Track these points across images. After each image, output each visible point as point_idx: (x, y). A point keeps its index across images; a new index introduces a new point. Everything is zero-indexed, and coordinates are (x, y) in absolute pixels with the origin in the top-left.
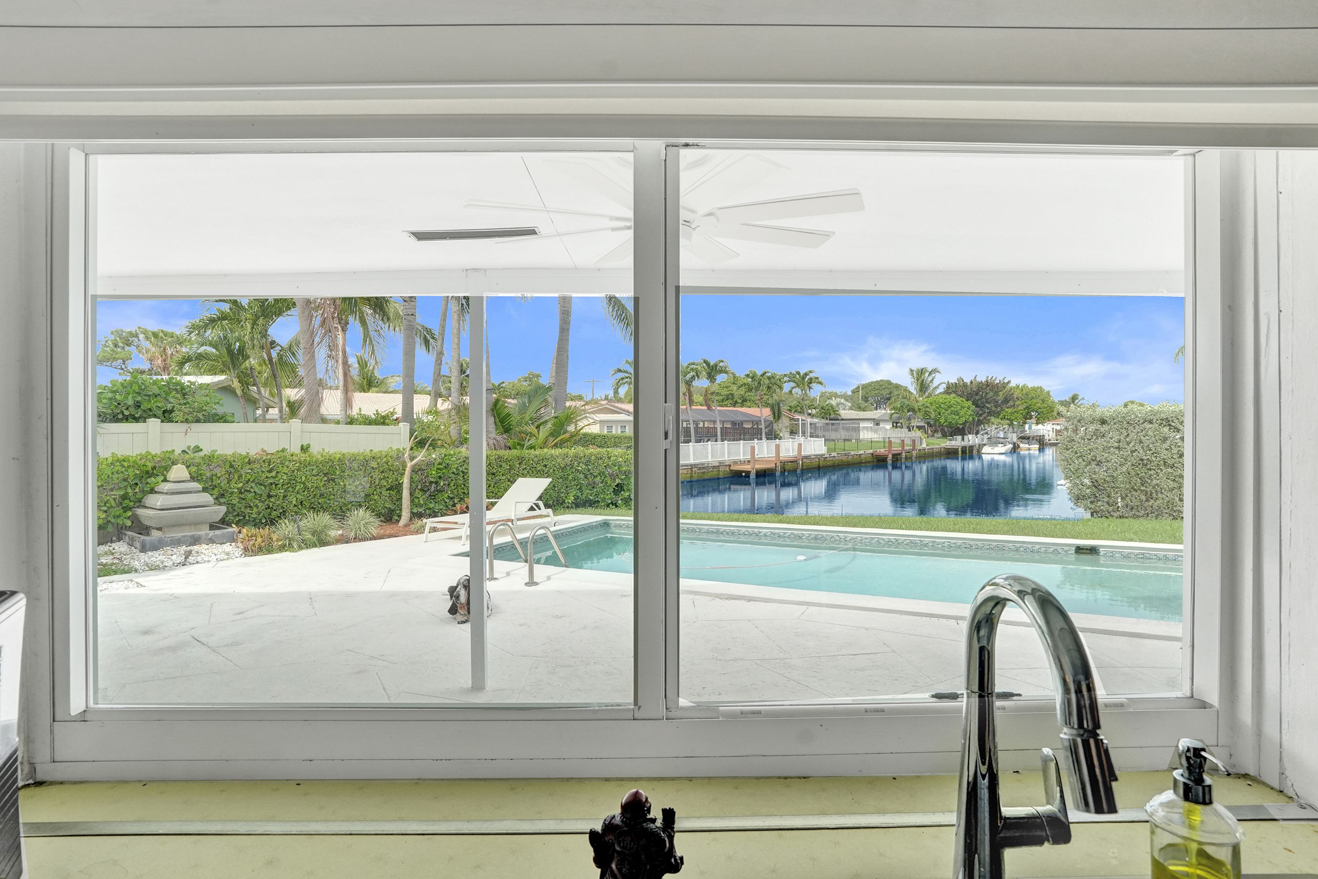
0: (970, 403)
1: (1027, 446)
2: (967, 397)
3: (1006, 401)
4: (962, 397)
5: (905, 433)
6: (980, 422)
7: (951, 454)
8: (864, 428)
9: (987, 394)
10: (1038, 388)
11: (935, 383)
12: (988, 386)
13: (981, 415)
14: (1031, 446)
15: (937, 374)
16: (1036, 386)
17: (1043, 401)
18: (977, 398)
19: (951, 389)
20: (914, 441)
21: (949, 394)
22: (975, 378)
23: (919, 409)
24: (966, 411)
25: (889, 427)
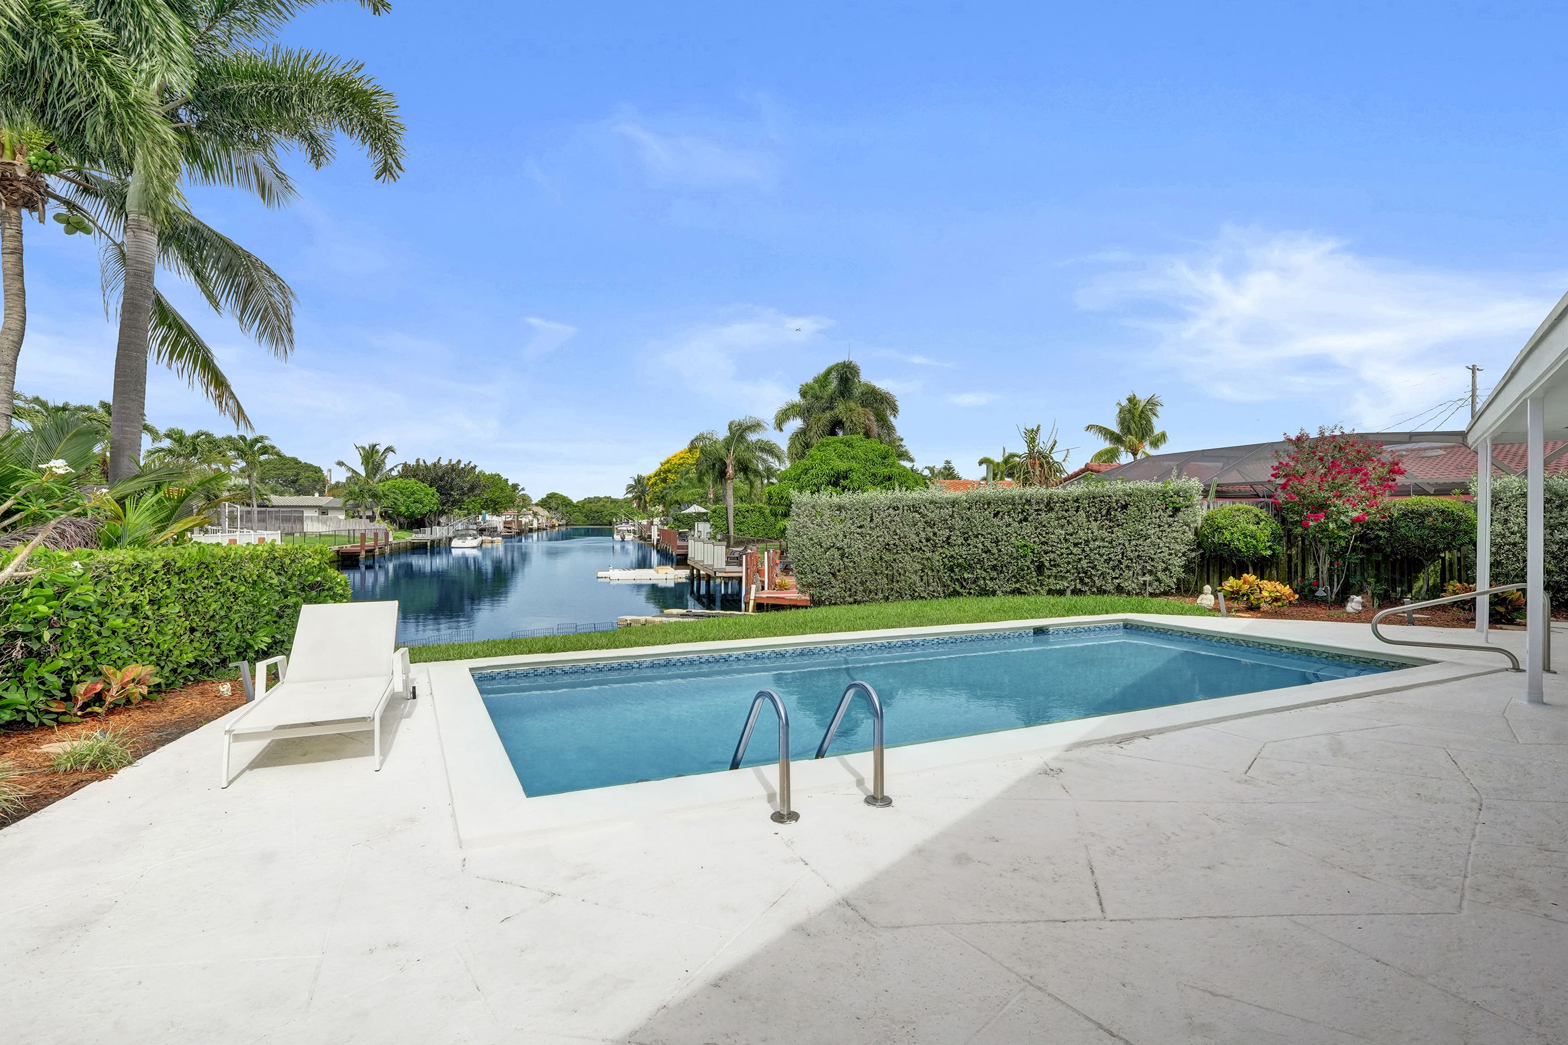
0: (434, 490)
1: (490, 538)
2: (431, 483)
3: (472, 489)
4: (423, 482)
5: (365, 525)
6: (442, 513)
7: (419, 548)
8: (307, 517)
9: (453, 480)
10: (496, 475)
11: (389, 466)
12: (453, 470)
13: (444, 504)
14: (494, 539)
15: (391, 453)
16: (494, 473)
17: (502, 489)
18: (443, 483)
19: (409, 472)
20: (376, 535)
21: (407, 477)
22: (439, 460)
23: (385, 495)
24: (429, 498)
25: (342, 517)
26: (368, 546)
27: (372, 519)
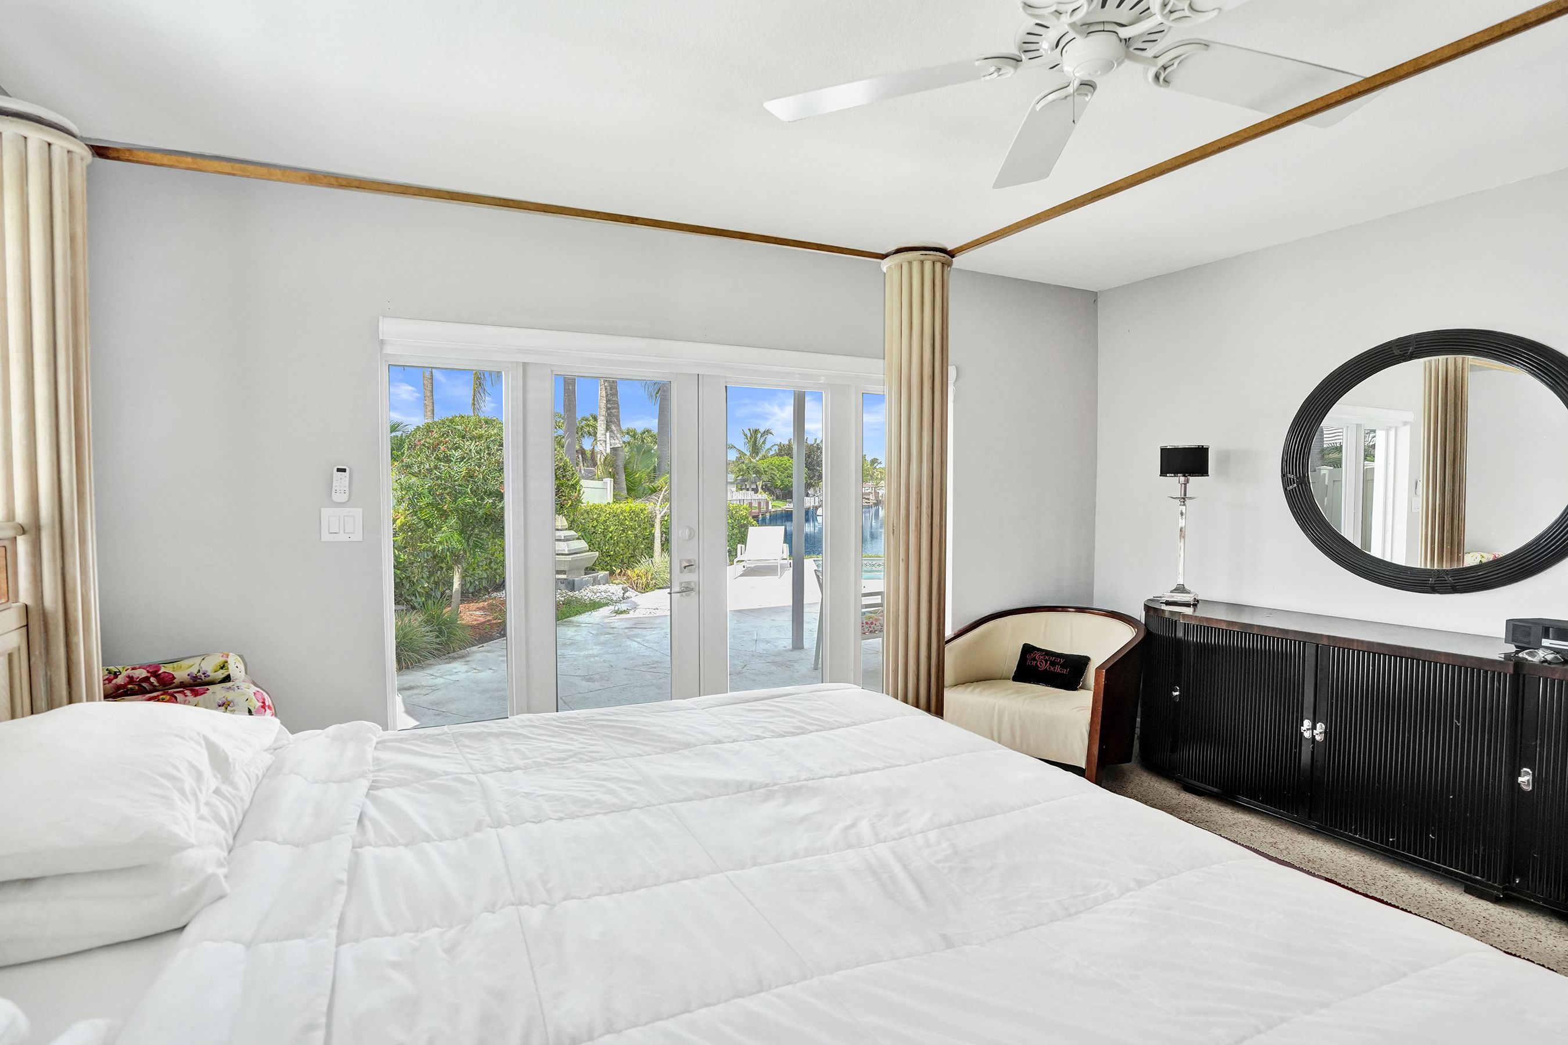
5: (751, 496)
6: (810, 485)
9: (818, 457)
11: (767, 446)
12: (817, 449)
13: (811, 479)
15: (770, 436)
18: (809, 460)
19: (782, 451)
20: (759, 503)
21: (782, 456)
22: (807, 441)
23: (765, 471)
25: (734, 489)
26: (754, 513)
27: (756, 491)
